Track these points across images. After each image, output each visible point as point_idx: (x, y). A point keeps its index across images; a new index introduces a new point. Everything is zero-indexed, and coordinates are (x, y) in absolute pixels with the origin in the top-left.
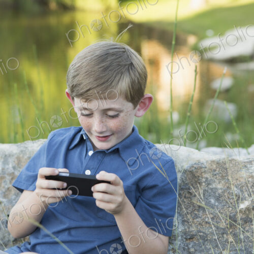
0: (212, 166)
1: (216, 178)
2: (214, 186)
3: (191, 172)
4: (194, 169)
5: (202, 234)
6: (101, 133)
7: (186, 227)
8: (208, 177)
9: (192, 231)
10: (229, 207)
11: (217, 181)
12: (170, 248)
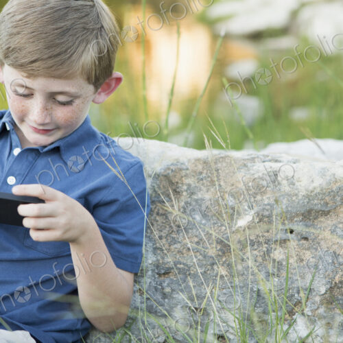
0: (196, 166)
1: (203, 184)
2: (200, 196)
3: (166, 177)
4: (170, 172)
5: (182, 266)
6: (43, 125)
7: (159, 258)
8: (191, 182)
9: (168, 262)
10: (222, 225)
11: (204, 189)
12: (135, 289)
